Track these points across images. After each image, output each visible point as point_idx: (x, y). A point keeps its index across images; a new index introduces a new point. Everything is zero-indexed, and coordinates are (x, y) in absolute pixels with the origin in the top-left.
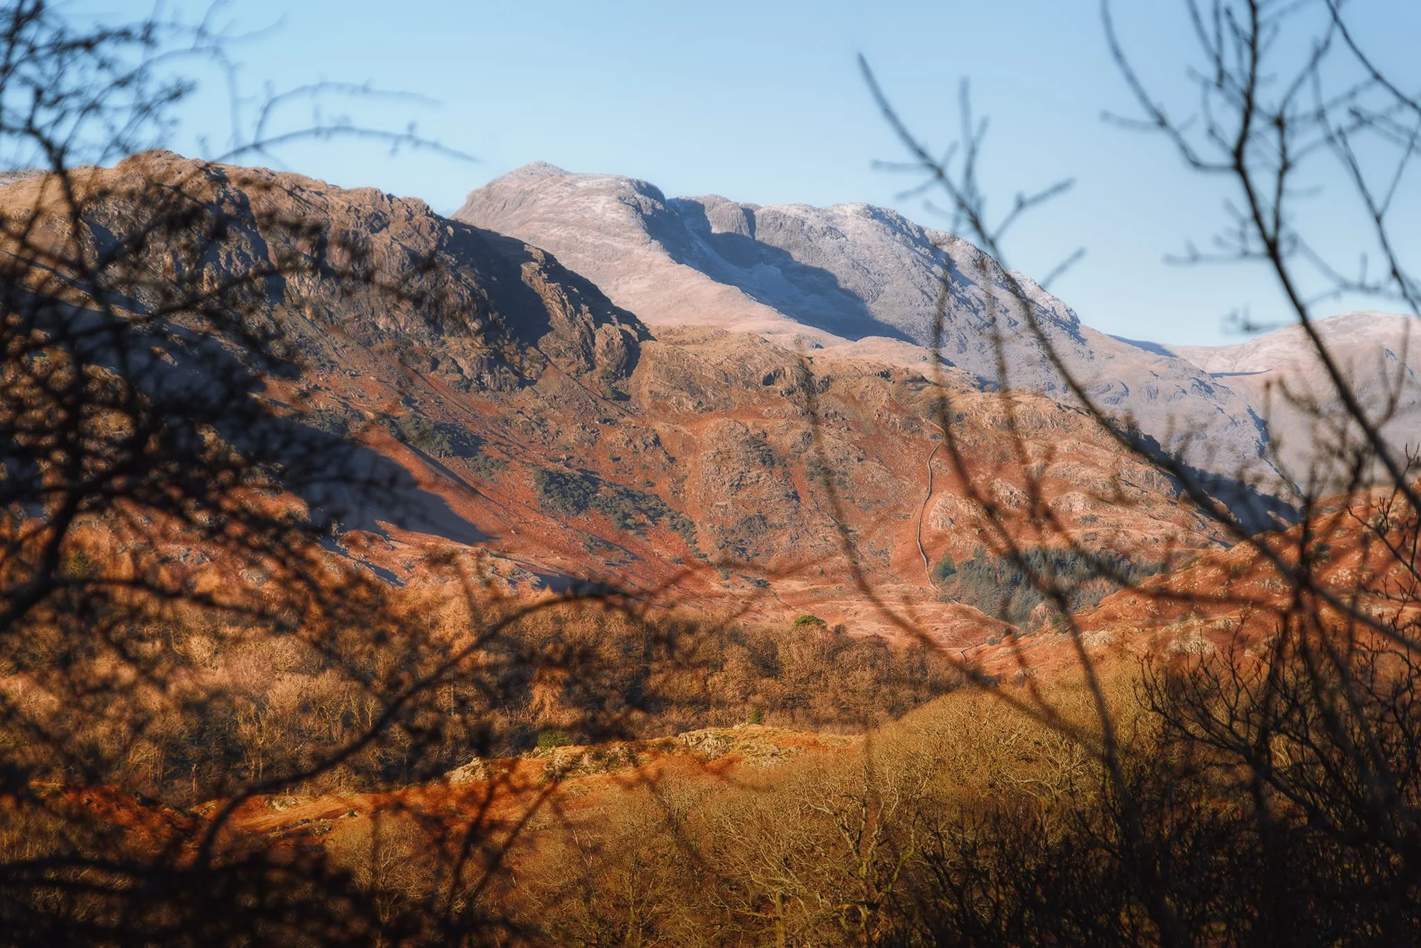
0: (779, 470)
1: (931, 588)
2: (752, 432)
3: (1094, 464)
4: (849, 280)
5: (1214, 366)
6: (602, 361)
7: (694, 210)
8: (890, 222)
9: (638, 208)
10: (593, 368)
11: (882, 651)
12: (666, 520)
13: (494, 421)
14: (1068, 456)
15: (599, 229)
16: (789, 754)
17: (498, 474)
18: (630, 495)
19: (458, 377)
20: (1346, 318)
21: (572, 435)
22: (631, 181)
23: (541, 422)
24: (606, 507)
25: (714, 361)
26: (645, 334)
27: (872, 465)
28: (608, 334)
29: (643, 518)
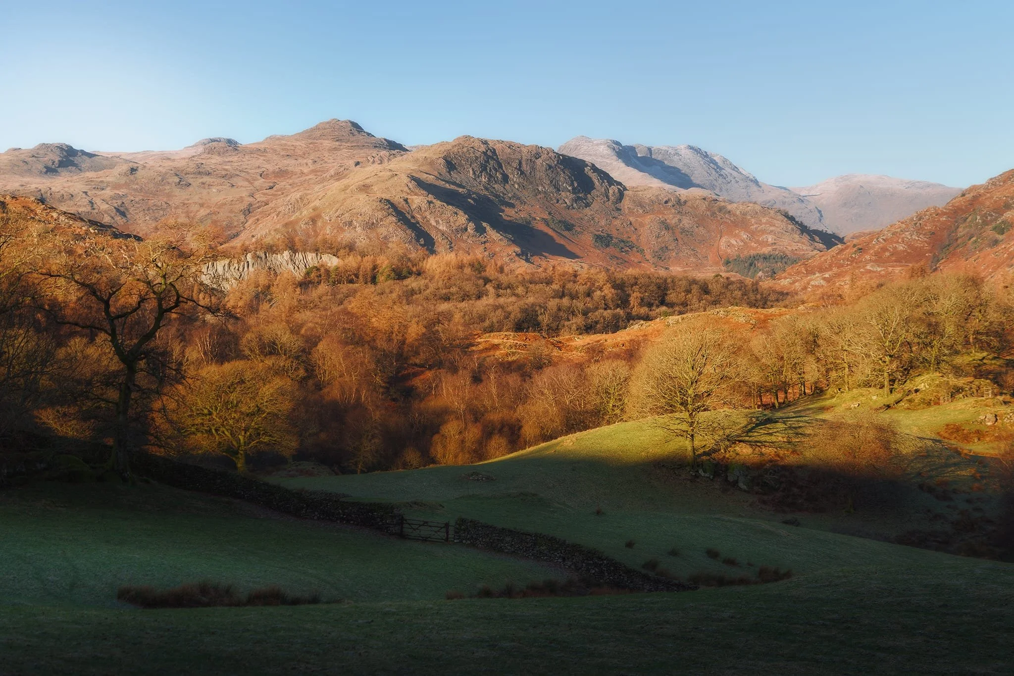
0: (671, 231)
1: (723, 268)
2: (662, 219)
3: (774, 226)
4: (684, 170)
5: (803, 194)
6: (612, 198)
7: (632, 149)
8: (696, 150)
9: (614, 149)
10: (609, 200)
11: (743, 284)
12: (635, 249)
13: (578, 218)
14: (765, 223)
15: (601, 156)
16: (749, 316)
17: (579, 236)
18: (623, 241)
19: (565, 205)
20: (846, 176)
21: (603, 222)
22: (611, 140)
23: (593, 219)
24: (615, 245)
25: (648, 196)
26: (625, 189)
27: (701, 228)
28: (613, 190)
29: (627, 249)
